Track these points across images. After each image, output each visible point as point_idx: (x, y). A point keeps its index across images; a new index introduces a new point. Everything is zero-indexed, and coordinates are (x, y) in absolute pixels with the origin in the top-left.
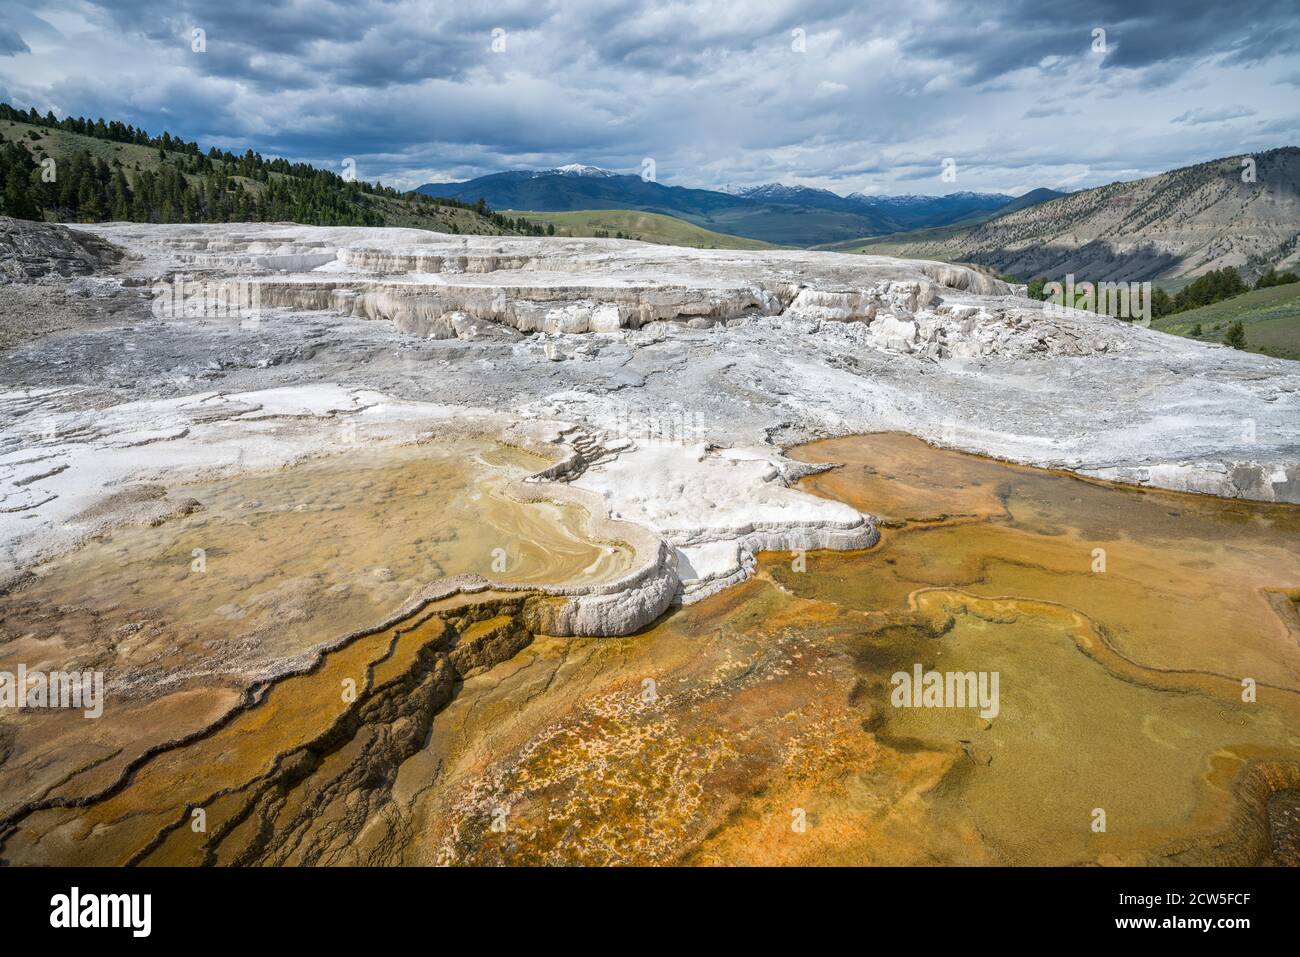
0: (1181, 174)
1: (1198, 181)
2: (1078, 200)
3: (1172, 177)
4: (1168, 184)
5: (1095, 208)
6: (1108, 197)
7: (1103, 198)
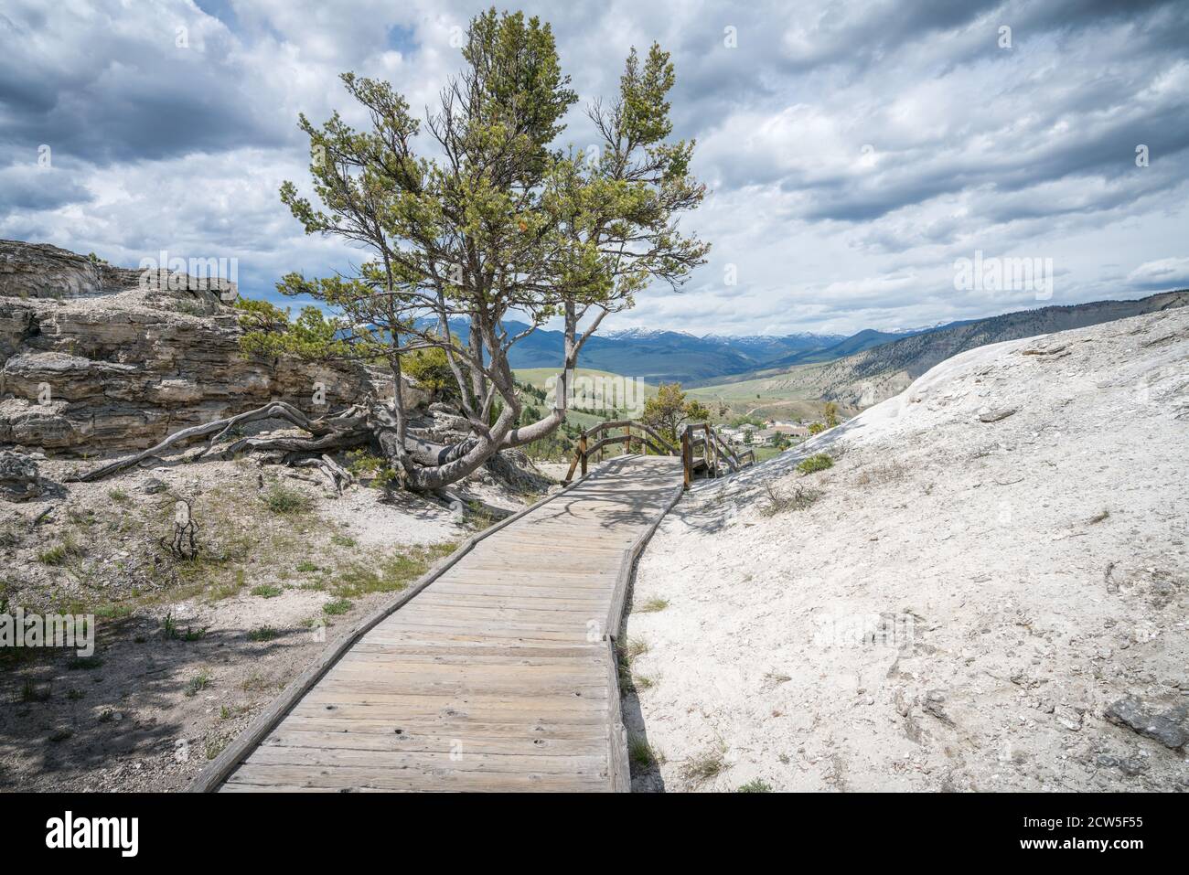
0: (982, 325)
1: (995, 331)
2: (906, 344)
3: (975, 327)
4: (973, 332)
5: (921, 351)
6: (929, 342)
7: (926, 343)
